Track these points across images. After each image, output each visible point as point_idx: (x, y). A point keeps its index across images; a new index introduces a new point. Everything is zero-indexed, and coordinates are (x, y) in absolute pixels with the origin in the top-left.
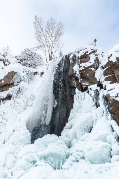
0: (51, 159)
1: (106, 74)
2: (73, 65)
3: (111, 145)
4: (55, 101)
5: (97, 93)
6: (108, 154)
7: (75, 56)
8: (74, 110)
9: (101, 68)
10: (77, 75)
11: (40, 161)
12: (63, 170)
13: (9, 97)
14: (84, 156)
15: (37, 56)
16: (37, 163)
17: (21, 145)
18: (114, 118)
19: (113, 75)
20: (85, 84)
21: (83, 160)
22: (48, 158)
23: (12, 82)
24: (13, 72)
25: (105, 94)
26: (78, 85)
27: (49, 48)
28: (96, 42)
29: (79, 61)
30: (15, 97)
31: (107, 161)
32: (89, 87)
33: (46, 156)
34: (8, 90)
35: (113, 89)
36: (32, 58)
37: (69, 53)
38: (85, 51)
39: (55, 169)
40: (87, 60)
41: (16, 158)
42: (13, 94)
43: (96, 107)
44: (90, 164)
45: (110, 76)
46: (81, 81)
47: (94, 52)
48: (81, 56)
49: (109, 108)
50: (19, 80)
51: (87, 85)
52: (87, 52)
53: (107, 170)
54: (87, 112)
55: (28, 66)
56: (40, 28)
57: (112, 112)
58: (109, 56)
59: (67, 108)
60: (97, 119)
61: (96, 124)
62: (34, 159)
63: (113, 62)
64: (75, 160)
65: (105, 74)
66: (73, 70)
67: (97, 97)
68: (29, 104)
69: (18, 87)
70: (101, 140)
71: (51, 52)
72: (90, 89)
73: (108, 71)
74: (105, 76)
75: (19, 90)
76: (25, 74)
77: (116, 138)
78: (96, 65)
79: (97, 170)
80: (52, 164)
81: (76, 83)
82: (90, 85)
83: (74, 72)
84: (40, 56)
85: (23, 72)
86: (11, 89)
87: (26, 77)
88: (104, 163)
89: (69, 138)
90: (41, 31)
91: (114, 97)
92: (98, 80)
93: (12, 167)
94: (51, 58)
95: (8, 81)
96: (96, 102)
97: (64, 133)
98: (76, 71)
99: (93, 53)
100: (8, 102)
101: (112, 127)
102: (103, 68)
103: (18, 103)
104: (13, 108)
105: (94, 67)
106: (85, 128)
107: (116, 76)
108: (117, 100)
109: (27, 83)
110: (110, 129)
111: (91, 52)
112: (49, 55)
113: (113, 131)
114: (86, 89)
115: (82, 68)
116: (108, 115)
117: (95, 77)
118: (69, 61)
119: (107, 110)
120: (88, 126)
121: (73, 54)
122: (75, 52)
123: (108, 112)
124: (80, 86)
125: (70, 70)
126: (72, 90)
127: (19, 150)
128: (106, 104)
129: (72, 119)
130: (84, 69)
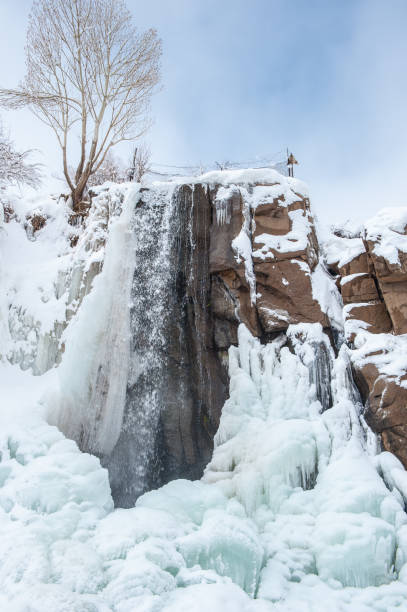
1: (350, 297)
2: (232, 230)
5: (323, 354)
7: (236, 200)
8: (236, 404)
9: (326, 268)
10: (246, 275)
14: (314, 564)
16: (183, 575)
17: (84, 510)
18: (384, 446)
19: (377, 305)
20: (275, 314)
21: (313, 577)
22: (212, 562)
25: (360, 363)
26: (246, 310)
28: (294, 165)
29: (253, 221)
31: (383, 579)
32: (292, 330)
35: (387, 352)
37: (211, 181)
38: (275, 191)
40: (279, 228)
43: (318, 405)
45: (365, 304)
46: (258, 300)
47: (304, 204)
48: (260, 206)
49: (368, 414)
51: (284, 318)
52: (282, 198)
53: (398, 605)
54: (292, 418)
57: (388, 426)
60: (331, 447)
61: (328, 463)
63: (390, 262)
64: (289, 576)
65: (347, 294)
66: (232, 252)
67: (324, 370)
70: (365, 511)
72: (297, 337)
73: (359, 288)
74: (346, 303)
78: (312, 255)
79: (370, 605)
81: (239, 305)
82: (296, 323)
83: (239, 261)
91: (398, 379)
92: (323, 310)
96: (320, 387)
98: (243, 260)
99: (302, 208)
101: (381, 475)
102: (333, 270)
105: (306, 261)
106: (292, 472)
107: (390, 311)
111: (295, 203)
114: (280, 331)
115: (265, 253)
116: (365, 437)
117: (314, 298)
118: (212, 210)
119: (362, 417)
120: (299, 468)
121: (228, 187)
122: (240, 184)
123: (365, 425)
124: (253, 316)
125: (215, 248)
126: (218, 326)
127: (90, 529)
128: (353, 399)
129: (230, 437)
130: (272, 256)
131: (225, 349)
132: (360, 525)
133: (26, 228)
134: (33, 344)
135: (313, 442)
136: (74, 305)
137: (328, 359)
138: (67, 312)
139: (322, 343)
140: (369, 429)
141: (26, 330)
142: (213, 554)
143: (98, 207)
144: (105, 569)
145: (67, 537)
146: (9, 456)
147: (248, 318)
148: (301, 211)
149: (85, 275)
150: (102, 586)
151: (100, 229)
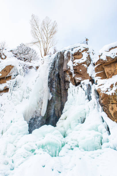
0: (49, 148)
2: (67, 61)
3: (102, 134)
4: (50, 94)
5: (89, 87)
6: (99, 141)
7: (69, 53)
8: (68, 102)
9: (93, 64)
10: (71, 71)
11: (39, 150)
12: (60, 157)
13: (6, 90)
14: (78, 144)
15: (32, 51)
16: (36, 151)
17: (19, 135)
18: (104, 110)
19: (103, 72)
20: (78, 79)
21: (77, 148)
22: (46, 147)
23: (9, 76)
24: (11, 65)
27: (44, 44)
28: (88, 41)
29: (73, 57)
30: (12, 90)
31: (98, 148)
32: (82, 82)
33: (44, 145)
34: (5, 82)
35: (103, 84)
36: (27, 53)
37: (63, 50)
38: (78, 49)
39: (52, 156)
40: (79, 57)
41: (15, 147)
42: (11, 87)
43: (88, 100)
44: (83, 151)
45: (100, 72)
46: (74, 76)
47: (86, 50)
48: (74, 53)
49: (100, 102)
50: (16, 73)
51: (80, 79)
52: (80, 50)
54: (81, 105)
55: (23, 60)
56: (36, 25)
57: (103, 105)
58: (100, 55)
59: (61, 101)
60: (89, 111)
61: (88, 116)
62: (33, 148)
63: (104, 60)
64: (70, 148)
65: (96, 70)
66: (67, 66)
67: (89, 91)
68: (25, 96)
69: (15, 80)
70: (93, 130)
71: (45, 47)
72: (83, 84)
73: (99, 68)
74: (96, 72)
75: (16, 83)
76: (21, 67)
77: (106, 128)
78: (88, 62)
79: (90, 156)
80: (49, 152)
81: (70, 78)
82: (83, 80)
83: (69, 68)
84: (35, 51)
85: (19, 66)
86: (8, 82)
87: (22, 71)
88: (96, 150)
89: (64, 128)
90: (37, 29)
91: (105, 92)
92: (90, 76)
93: (13, 155)
94: (46, 53)
95: (6, 74)
96: (88, 96)
97: (59, 123)
98: (70, 67)
100: (5, 94)
101: (102, 118)
102: (94, 65)
103: (14, 95)
104: (10, 100)
105: (86, 64)
106: (79, 119)
107: (106, 73)
108: (107, 95)
109: (23, 77)
110: (101, 120)
111: (84, 50)
112: (44, 50)
113: (103, 121)
114: (79, 83)
115: (75, 64)
117: (88, 73)
120: (81, 118)
121: (67, 51)
122: (69, 49)
124: (73, 80)
125: (64, 66)
126: (66, 83)
127: (18, 140)
129: (66, 111)
130: (77, 65)
131: (68, 89)
132: (90, 134)
133: (35, 69)
139: (89, 84)
140: (100, 105)
142: (46, 145)
148: (85, 52)
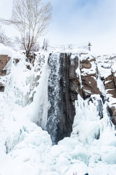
0: (80, 159)
2: (75, 67)
5: (100, 103)
7: (76, 59)
8: (78, 116)
9: (100, 78)
10: (79, 80)
14: (101, 158)
16: (72, 161)
17: (46, 145)
19: (115, 90)
20: (87, 91)
21: (100, 161)
22: (78, 158)
24: (7, 56)
25: (110, 106)
26: (79, 90)
29: (81, 65)
32: (92, 96)
38: (87, 56)
40: (87, 67)
42: (6, 85)
43: (99, 117)
45: (111, 90)
46: (82, 87)
48: (83, 60)
51: (90, 93)
52: (89, 58)
54: (92, 120)
60: (103, 129)
61: (102, 133)
64: (95, 161)
65: (107, 86)
66: (75, 74)
67: (100, 107)
72: (94, 98)
73: (110, 85)
74: (106, 89)
78: (97, 74)
81: (77, 88)
82: (93, 94)
83: (78, 76)
86: (3, 78)
92: (100, 91)
95: (1, 67)
96: (99, 112)
98: (79, 76)
102: (102, 79)
103: (10, 97)
104: (6, 103)
105: (95, 77)
111: (92, 59)
115: (84, 74)
116: (112, 126)
117: (98, 87)
118: (70, 61)
119: (111, 120)
120: (95, 134)
121: (74, 55)
122: (77, 54)
123: (112, 122)
124: (81, 92)
125: (71, 72)
126: (72, 94)
127: (49, 150)
128: (109, 116)
129: (76, 125)
130: (86, 75)
131: (74, 101)
132: (112, 149)
133: (14, 62)
134: (22, 98)
135: (99, 127)
136: (32, 88)
137: (102, 105)
138: (30, 89)
139: (100, 100)
140: (113, 124)
141: (19, 94)
142: (78, 156)
143: (37, 59)
144: (55, 160)
145: (44, 152)
146: (24, 131)
147: (80, 93)
148: (94, 62)
149: (35, 79)
150: (55, 164)
151: (38, 65)
